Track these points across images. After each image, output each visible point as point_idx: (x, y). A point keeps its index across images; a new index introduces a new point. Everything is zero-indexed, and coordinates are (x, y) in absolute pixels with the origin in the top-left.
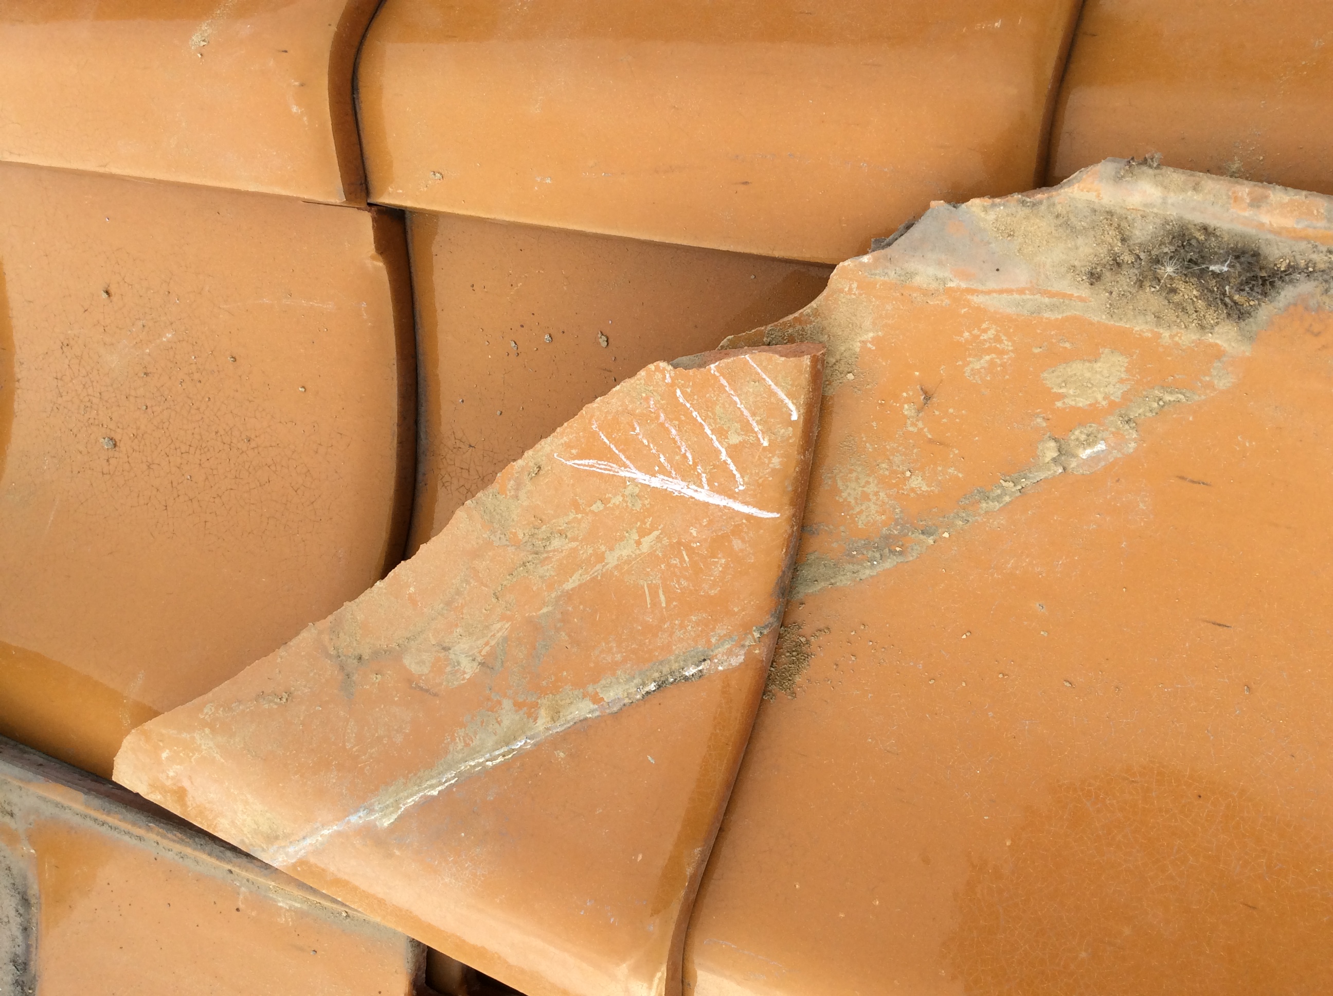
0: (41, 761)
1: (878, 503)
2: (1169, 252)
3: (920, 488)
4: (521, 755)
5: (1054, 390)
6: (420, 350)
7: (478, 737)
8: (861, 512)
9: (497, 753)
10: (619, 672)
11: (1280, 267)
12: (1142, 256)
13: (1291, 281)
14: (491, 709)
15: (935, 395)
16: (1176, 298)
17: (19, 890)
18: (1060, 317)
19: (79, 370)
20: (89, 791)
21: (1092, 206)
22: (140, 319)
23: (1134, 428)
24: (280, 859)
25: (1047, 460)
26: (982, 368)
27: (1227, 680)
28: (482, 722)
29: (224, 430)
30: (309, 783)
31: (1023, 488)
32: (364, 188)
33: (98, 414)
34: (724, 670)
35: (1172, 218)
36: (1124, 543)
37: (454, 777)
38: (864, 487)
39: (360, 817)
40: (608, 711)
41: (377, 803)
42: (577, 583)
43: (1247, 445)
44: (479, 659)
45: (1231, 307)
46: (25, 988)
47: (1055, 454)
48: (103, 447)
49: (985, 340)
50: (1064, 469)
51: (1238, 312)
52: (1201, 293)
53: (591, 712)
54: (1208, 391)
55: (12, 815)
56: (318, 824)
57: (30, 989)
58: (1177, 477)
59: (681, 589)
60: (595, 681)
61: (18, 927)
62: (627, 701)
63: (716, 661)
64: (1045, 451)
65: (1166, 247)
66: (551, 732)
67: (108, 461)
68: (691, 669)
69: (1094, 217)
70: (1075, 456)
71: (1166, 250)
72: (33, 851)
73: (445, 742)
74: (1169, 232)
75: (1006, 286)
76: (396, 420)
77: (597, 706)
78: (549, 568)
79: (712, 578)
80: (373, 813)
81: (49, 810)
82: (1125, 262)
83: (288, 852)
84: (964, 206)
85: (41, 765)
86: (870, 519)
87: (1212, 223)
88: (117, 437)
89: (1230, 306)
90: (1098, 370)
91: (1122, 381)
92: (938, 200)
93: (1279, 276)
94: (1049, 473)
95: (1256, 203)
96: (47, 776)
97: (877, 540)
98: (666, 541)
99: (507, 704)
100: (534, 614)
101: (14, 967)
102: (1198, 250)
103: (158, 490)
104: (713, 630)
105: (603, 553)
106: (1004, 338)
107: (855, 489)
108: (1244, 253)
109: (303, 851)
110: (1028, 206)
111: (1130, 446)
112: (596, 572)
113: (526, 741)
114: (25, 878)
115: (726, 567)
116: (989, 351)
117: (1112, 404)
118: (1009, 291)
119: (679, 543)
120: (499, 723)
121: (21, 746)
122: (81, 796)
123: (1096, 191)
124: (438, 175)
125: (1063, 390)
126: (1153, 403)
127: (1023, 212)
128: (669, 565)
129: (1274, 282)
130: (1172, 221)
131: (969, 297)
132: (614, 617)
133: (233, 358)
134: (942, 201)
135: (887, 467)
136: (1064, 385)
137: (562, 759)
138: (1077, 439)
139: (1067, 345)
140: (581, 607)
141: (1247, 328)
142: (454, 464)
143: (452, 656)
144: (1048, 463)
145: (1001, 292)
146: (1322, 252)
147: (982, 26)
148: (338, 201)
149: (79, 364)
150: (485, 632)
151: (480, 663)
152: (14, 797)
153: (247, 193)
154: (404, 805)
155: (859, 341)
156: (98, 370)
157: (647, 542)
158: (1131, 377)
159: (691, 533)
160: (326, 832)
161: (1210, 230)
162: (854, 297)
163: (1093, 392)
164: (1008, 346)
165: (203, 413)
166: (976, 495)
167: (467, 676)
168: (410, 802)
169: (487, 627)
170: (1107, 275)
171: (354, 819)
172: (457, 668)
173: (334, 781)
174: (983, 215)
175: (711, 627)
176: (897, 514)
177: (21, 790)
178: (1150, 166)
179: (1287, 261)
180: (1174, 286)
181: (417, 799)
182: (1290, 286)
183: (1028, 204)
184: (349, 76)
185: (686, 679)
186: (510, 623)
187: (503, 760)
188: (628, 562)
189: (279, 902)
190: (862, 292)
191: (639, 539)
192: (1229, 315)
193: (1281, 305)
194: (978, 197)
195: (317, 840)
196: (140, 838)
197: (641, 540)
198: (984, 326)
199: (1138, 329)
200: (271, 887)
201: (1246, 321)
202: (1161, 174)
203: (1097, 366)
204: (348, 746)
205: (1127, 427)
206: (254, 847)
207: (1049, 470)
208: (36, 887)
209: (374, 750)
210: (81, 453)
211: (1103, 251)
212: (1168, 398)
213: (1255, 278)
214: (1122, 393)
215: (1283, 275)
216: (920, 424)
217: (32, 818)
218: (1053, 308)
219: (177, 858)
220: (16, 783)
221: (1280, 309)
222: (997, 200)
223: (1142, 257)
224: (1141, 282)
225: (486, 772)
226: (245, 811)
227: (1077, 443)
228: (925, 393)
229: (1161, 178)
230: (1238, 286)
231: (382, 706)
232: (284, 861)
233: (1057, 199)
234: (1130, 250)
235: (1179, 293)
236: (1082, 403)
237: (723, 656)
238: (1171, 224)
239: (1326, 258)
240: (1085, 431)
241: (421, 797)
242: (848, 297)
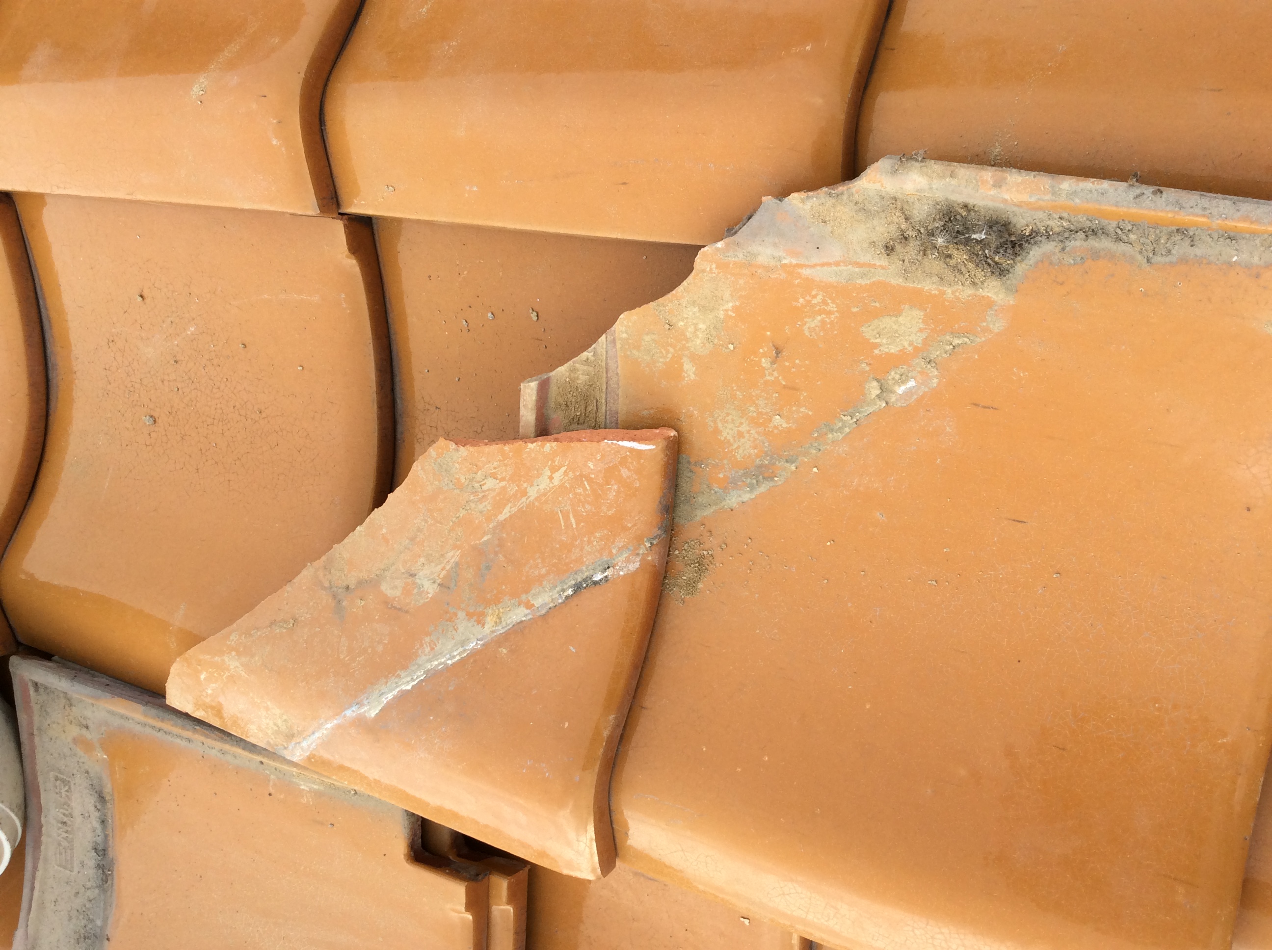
0: (108, 682)
1: (751, 439)
2: (939, 226)
3: (781, 425)
4: (474, 654)
5: (872, 341)
6: (392, 331)
7: (440, 642)
8: (738, 447)
9: (455, 653)
10: (544, 583)
11: (1025, 233)
12: (922, 230)
13: (1036, 243)
14: (450, 620)
15: (784, 350)
16: (953, 262)
17: (96, 790)
18: (868, 282)
19: (123, 362)
20: (147, 703)
21: (880, 194)
22: (168, 317)
23: (935, 366)
24: (298, 754)
25: (873, 396)
26: (816, 326)
27: (1029, 566)
28: (443, 631)
29: (240, 404)
30: (313, 688)
31: (857, 420)
32: (335, 201)
33: (139, 396)
34: (624, 575)
35: (941, 200)
36: (939, 460)
37: (422, 675)
38: (738, 427)
39: (353, 711)
40: (538, 614)
41: (366, 699)
42: (508, 514)
43: (1022, 375)
44: (439, 581)
45: (994, 266)
46: (105, 871)
47: (878, 392)
48: (145, 423)
49: (815, 304)
50: (887, 403)
51: (999, 270)
52: (969, 257)
53: (526, 615)
54: (986, 334)
55: (87, 727)
56: (322, 720)
57: (109, 871)
58: (972, 404)
59: (586, 512)
60: (527, 592)
61: (98, 820)
62: (552, 605)
63: (618, 568)
64: (871, 390)
65: (937, 222)
66: (495, 634)
67: (150, 435)
68: (598, 575)
69: (883, 202)
70: (892, 392)
71: (937, 225)
72: (105, 756)
73: (416, 648)
74: (940, 211)
75: (825, 260)
76: (374, 389)
77: (530, 611)
78: (487, 504)
79: (609, 501)
80: (362, 707)
81: (116, 722)
82: (910, 236)
83: (303, 746)
84: (786, 199)
85: (108, 685)
86: (745, 452)
87: (971, 202)
88: (156, 415)
89: (992, 266)
90: (902, 322)
91: (921, 330)
92: (767, 196)
93: (1025, 240)
94: (876, 407)
95: (998, 185)
96: (113, 694)
97: (752, 469)
98: (571, 475)
99: (461, 615)
100: (478, 542)
101: (95, 854)
102: (962, 224)
103: (190, 456)
104: (613, 543)
105: (526, 488)
106: (829, 301)
107: (731, 429)
108: (997, 223)
109: (314, 744)
110: (834, 197)
111: (933, 381)
112: (522, 503)
113: (477, 643)
114: (100, 779)
115: (618, 492)
116: (820, 312)
117: (916, 349)
118: (829, 264)
119: (581, 476)
120: (456, 630)
121: (93, 672)
122: (141, 708)
123: (879, 182)
124: (390, 188)
125: (878, 340)
126: (946, 346)
127: (830, 202)
128: (575, 494)
129: (1022, 244)
130: (941, 202)
131: (799, 270)
132: (538, 539)
133: (243, 345)
134: (770, 197)
135: (754, 410)
136: (878, 336)
137: (505, 654)
138: (893, 379)
139: (877, 304)
140: (513, 533)
141: (1008, 282)
142: (425, 424)
143: (418, 581)
144: (874, 399)
145: (823, 265)
146: (1056, 219)
147: (797, 49)
148: (313, 213)
149: (123, 357)
150: (441, 559)
151: (439, 585)
152: (88, 713)
153: (243, 211)
154: (386, 699)
155: (723, 310)
156: (138, 361)
157: (558, 476)
158: (927, 327)
159: (589, 467)
160: (329, 726)
161: (970, 206)
162: (714, 275)
163: (901, 340)
164: (833, 307)
165: (223, 391)
166: (823, 429)
167: (430, 596)
168: (390, 696)
169: (442, 556)
170: (898, 247)
171: (349, 713)
172: (421, 590)
173: (332, 684)
174: (801, 205)
175: (612, 540)
176: (766, 447)
177: (93, 706)
178: (917, 160)
179: (1031, 228)
180: (949, 252)
181: (396, 693)
182: (1036, 247)
183: (834, 195)
184: (317, 112)
185: (595, 583)
186: (460, 551)
187: (460, 658)
188: (545, 494)
189: (301, 785)
190: (720, 271)
191: (551, 475)
192: (993, 273)
193: (1031, 262)
194: (797, 192)
195: (323, 733)
196: (189, 740)
197: (553, 476)
198: (814, 293)
199: (928, 289)
200: (294, 773)
201: (1007, 276)
202: (926, 166)
203: (901, 319)
204: (342, 657)
205: (929, 366)
206: (277, 746)
207: (876, 405)
208: (109, 786)
209: (361, 658)
210: (128, 429)
211: (893, 228)
212: (956, 341)
213: (1005, 243)
214: (922, 340)
215: (1029, 239)
216: (775, 374)
217: (103, 728)
218: (863, 275)
219: (219, 754)
220: (90, 701)
221: (1031, 265)
222: (811, 194)
223: (922, 232)
224: (925, 250)
225: (447, 668)
226: (267, 716)
227: (894, 382)
228: (777, 349)
229: (925, 169)
230: (995, 249)
231: (367, 624)
232: (301, 755)
233: (854, 190)
234: (912, 227)
235: (954, 258)
236: (893, 349)
237: (622, 564)
238: (940, 204)
239: (1059, 223)
240: (899, 372)
241: (399, 692)
242: (710, 275)
